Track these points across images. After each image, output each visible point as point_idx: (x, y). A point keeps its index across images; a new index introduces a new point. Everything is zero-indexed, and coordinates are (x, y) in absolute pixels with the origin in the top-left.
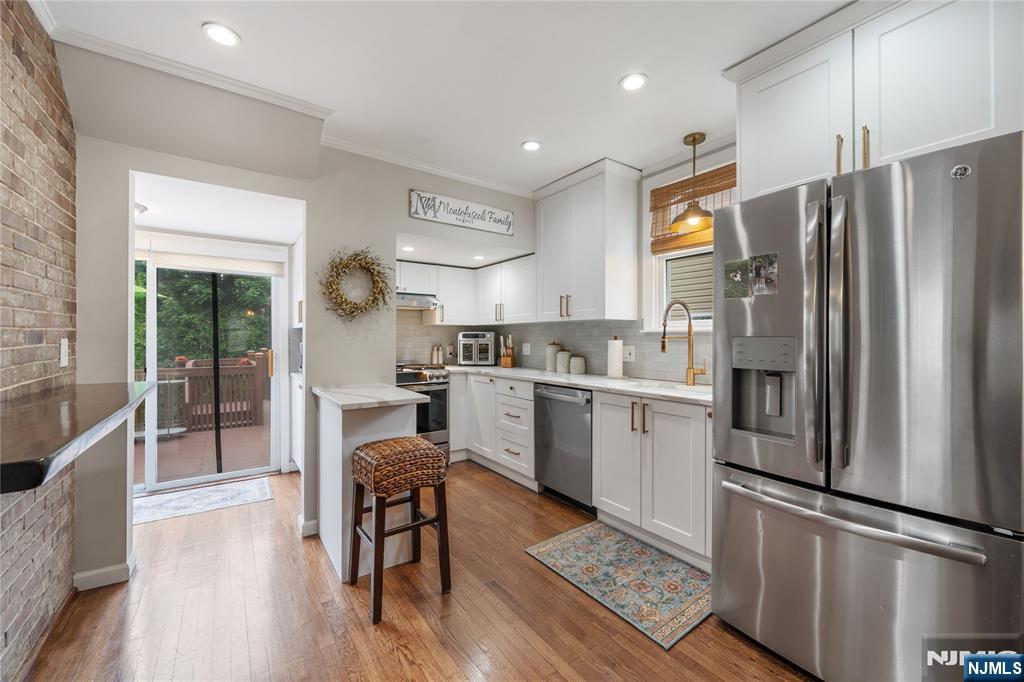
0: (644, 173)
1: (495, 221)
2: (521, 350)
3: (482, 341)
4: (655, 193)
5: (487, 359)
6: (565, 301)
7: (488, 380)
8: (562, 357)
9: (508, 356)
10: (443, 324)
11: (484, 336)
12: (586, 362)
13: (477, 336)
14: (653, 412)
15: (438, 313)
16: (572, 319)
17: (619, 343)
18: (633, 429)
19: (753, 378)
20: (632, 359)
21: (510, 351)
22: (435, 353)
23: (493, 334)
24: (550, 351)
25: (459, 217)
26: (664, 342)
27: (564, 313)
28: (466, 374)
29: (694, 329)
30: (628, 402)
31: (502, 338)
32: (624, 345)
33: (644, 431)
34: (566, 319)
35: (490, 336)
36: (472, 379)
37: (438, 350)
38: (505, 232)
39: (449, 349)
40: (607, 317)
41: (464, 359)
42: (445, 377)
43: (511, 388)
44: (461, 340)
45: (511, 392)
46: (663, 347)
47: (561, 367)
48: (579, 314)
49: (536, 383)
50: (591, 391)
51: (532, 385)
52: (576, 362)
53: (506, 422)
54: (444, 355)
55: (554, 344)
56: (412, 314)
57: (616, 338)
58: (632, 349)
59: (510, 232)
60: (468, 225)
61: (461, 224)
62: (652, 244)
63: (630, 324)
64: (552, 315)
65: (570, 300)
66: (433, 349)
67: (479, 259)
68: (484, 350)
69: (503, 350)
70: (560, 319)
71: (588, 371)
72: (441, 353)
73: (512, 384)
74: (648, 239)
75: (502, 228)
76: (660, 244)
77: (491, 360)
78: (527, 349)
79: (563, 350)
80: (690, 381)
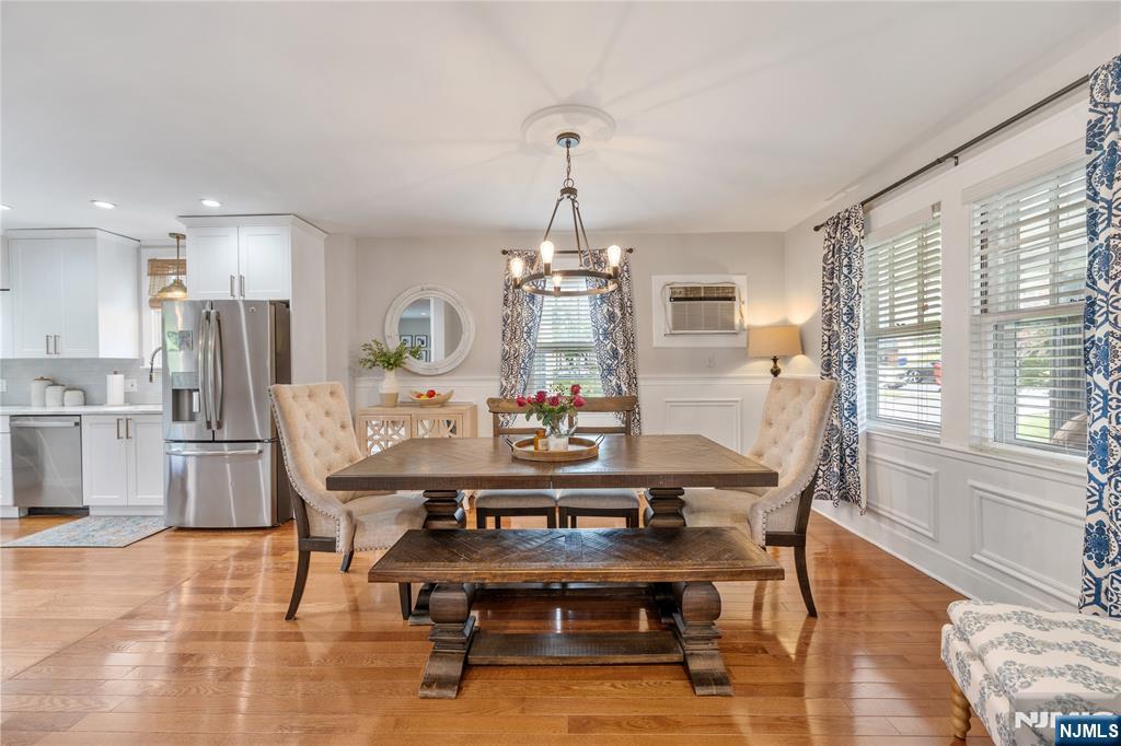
0: (143, 243)
4: (152, 262)
6: (52, 340)
8: (55, 390)
12: (84, 394)
14: (135, 422)
16: (61, 356)
17: (120, 377)
18: (118, 438)
19: (186, 394)
20: (135, 389)
24: (37, 386)
26: (151, 375)
27: (52, 351)
30: (114, 419)
32: (125, 378)
33: (128, 438)
34: (55, 356)
40: (101, 356)
46: (151, 379)
47: (52, 401)
48: (68, 351)
49: (11, 416)
50: (81, 416)
51: (8, 418)
52: (72, 395)
55: (42, 379)
57: (115, 373)
58: (134, 381)
62: (151, 300)
63: (132, 362)
65: (58, 339)
70: (47, 356)
74: (146, 297)
76: (156, 302)
78: (2, 385)
79: (54, 384)
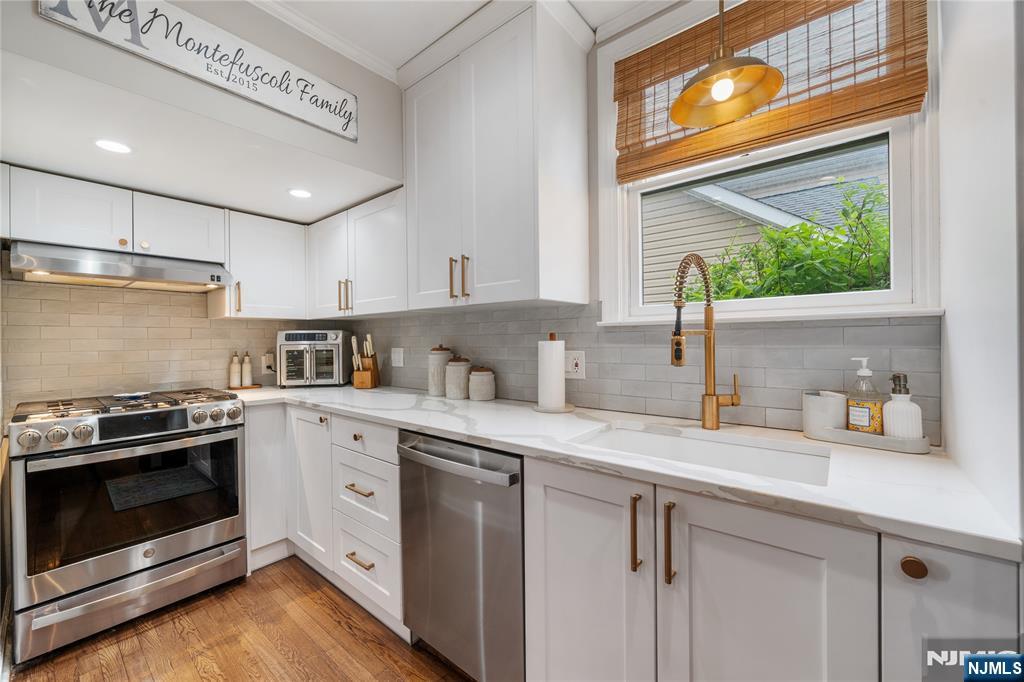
1: (314, 100)
2: (389, 358)
3: (320, 345)
4: (623, 66)
5: (330, 375)
6: (459, 267)
7: (316, 417)
8: (456, 371)
9: (365, 369)
10: (241, 315)
11: (325, 337)
12: (496, 379)
13: (311, 337)
14: (690, 525)
15: (229, 296)
16: (471, 301)
17: (559, 345)
18: (635, 565)
20: (582, 374)
21: (368, 362)
22: (236, 368)
23: (340, 334)
24: (434, 360)
25: (216, 65)
26: (678, 344)
27: (457, 291)
28: (284, 405)
29: (718, 317)
30: (618, 495)
31: (354, 340)
32: (567, 349)
33: (669, 577)
34: (461, 302)
35: (335, 339)
36: (293, 413)
37: (242, 362)
38: (342, 132)
39: (264, 361)
41: (289, 377)
42: (232, 415)
43: (356, 438)
44: (283, 346)
45: (357, 444)
46: (677, 354)
47: (453, 389)
48: (486, 291)
49: (402, 431)
50: (521, 457)
51: (395, 435)
52: (480, 381)
53: (350, 499)
54: (253, 371)
55: (441, 348)
56: (186, 297)
57: (552, 337)
58: (581, 355)
59: (351, 132)
60: (243, 91)
61: (221, 82)
62: (619, 161)
63: (578, 309)
64: (434, 296)
65: (469, 265)
66: (231, 361)
67: (301, 197)
68: (324, 361)
69: (357, 360)
70: (450, 303)
71: (500, 394)
72: (247, 368)
73: (357, 428)
74: (609, 154)
75: (336, 123)
76: (634, 162)
77: (338, 377)
78: (398, 358)
79: (456, 358)
80: (710, 420)
